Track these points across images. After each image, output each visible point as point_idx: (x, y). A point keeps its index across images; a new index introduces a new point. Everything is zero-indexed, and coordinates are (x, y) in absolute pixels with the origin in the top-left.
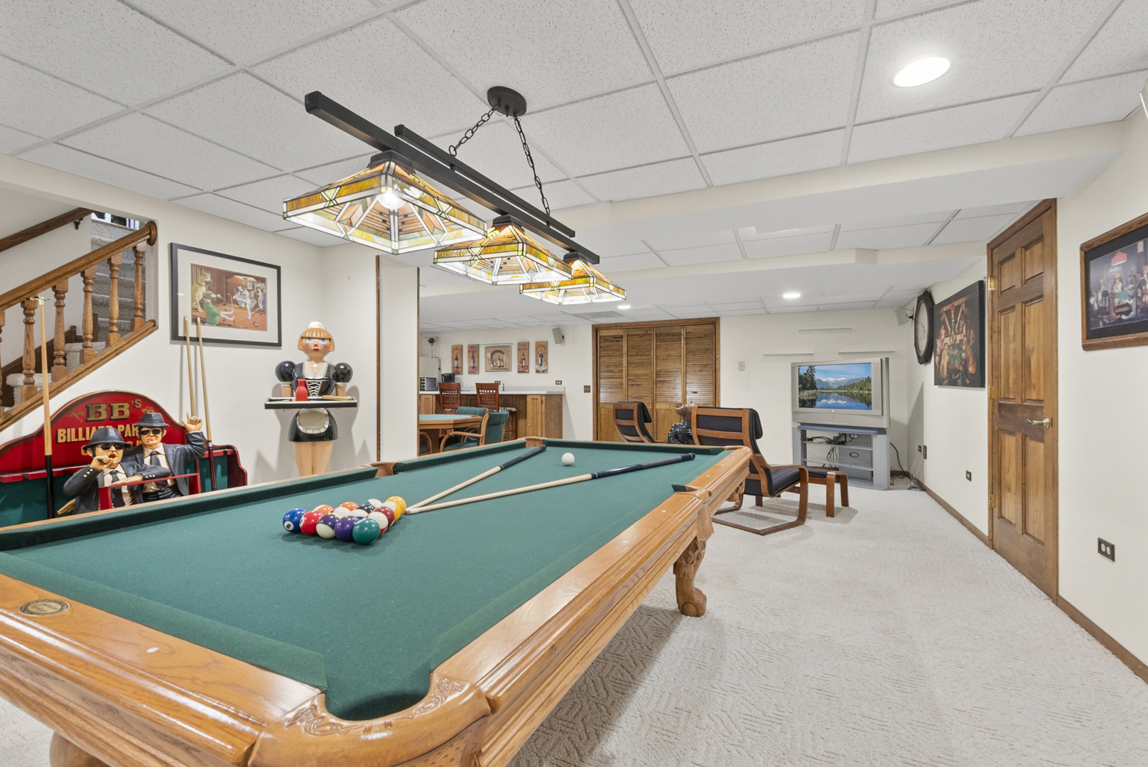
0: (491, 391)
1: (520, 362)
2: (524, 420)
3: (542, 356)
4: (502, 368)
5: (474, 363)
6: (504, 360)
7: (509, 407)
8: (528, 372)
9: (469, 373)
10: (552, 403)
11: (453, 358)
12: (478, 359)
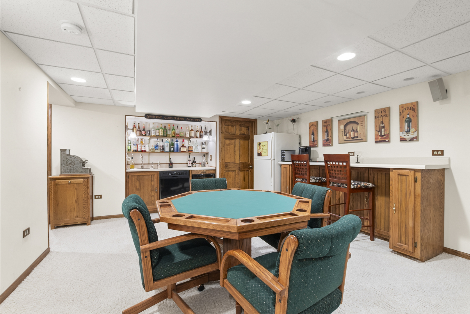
0: (341, 164)
1: (378, 130)
2: (383, 198)
3: (409, 121)
4: (355, 139)
5: (328, 136)
6: (359, 130)
7: (364, 181)
8: (389, 141)
9: (324, 145)
10: (431, 181)
11: (310, 134)
12: (332, 132)
